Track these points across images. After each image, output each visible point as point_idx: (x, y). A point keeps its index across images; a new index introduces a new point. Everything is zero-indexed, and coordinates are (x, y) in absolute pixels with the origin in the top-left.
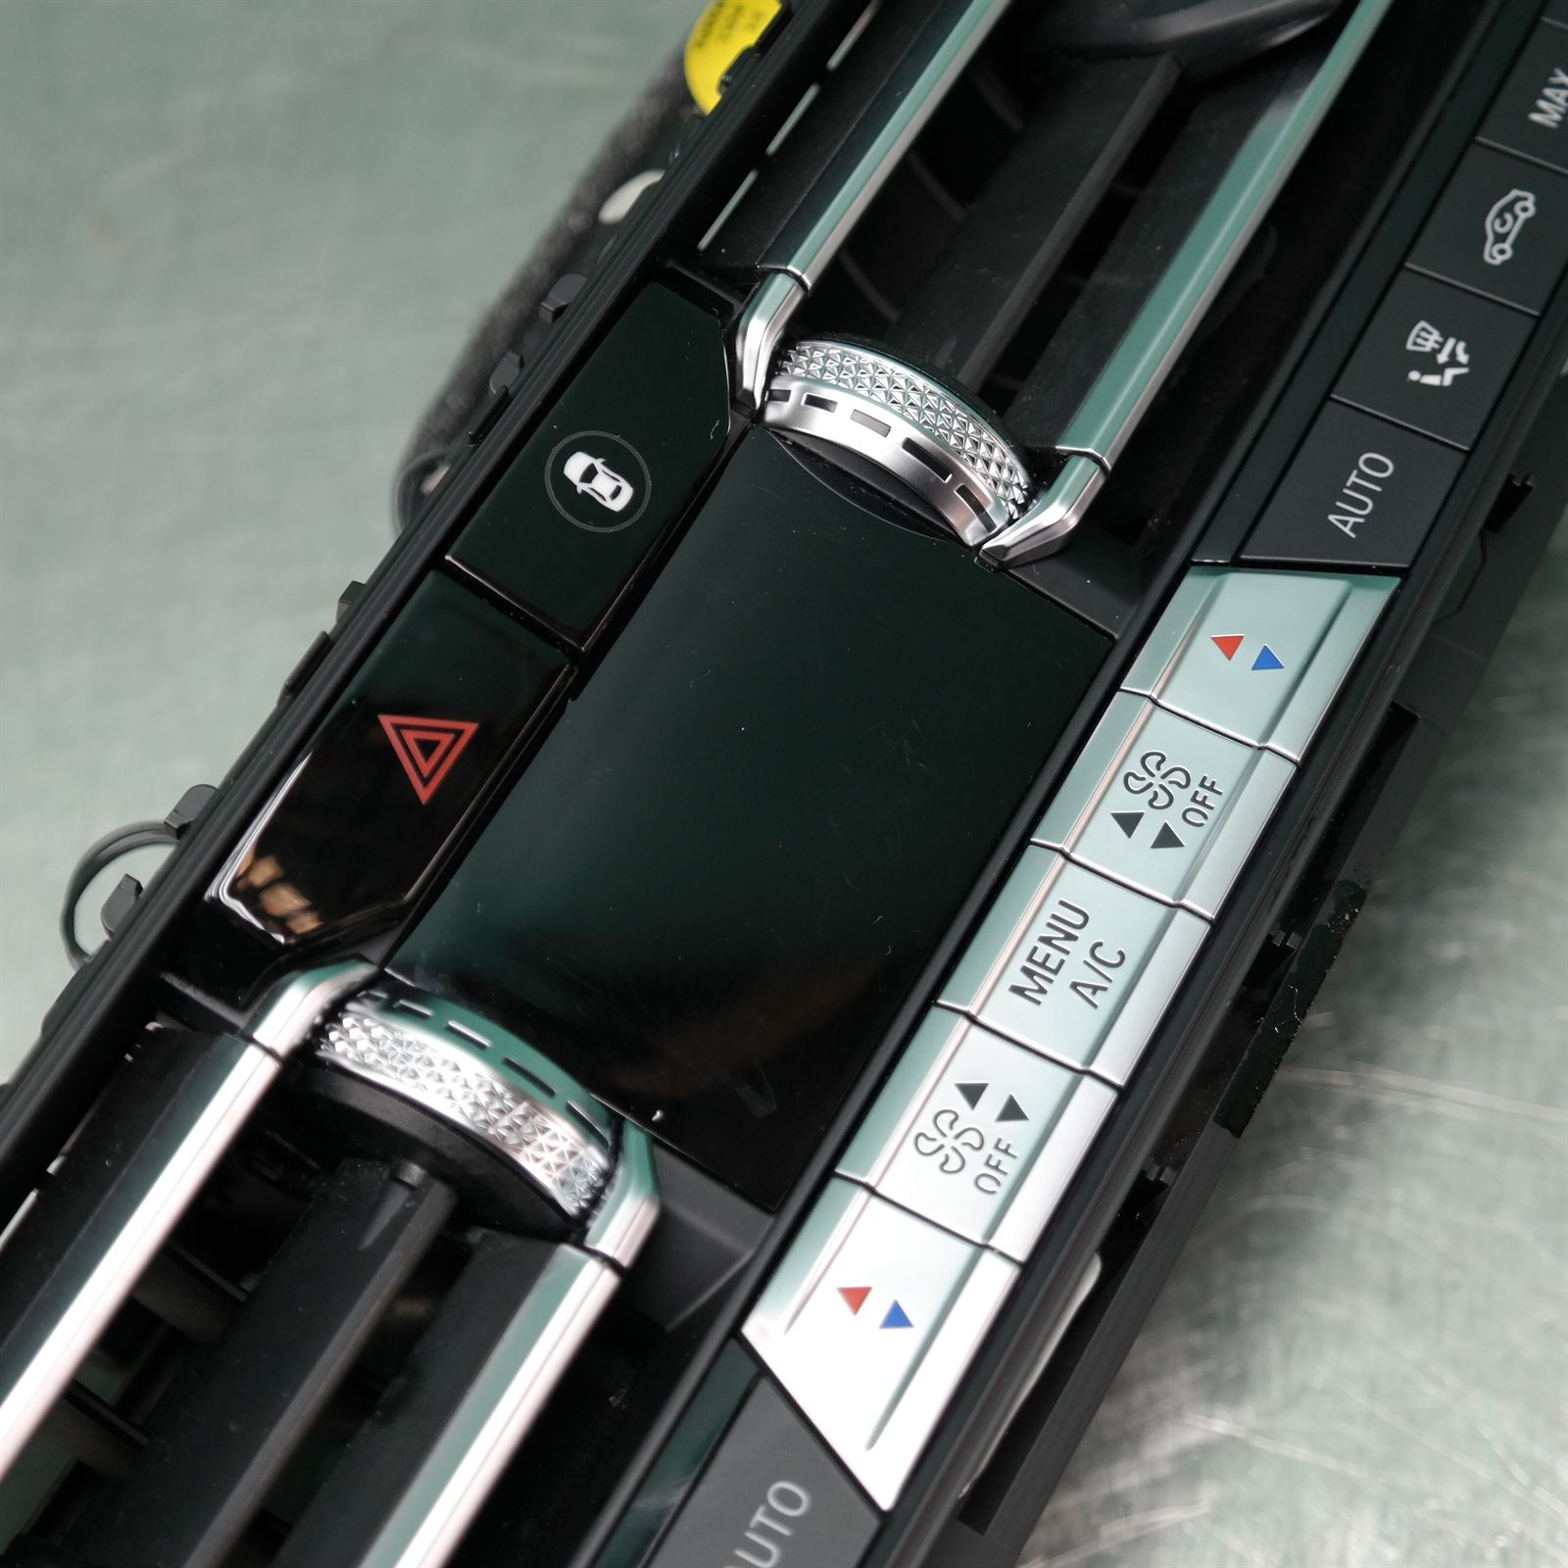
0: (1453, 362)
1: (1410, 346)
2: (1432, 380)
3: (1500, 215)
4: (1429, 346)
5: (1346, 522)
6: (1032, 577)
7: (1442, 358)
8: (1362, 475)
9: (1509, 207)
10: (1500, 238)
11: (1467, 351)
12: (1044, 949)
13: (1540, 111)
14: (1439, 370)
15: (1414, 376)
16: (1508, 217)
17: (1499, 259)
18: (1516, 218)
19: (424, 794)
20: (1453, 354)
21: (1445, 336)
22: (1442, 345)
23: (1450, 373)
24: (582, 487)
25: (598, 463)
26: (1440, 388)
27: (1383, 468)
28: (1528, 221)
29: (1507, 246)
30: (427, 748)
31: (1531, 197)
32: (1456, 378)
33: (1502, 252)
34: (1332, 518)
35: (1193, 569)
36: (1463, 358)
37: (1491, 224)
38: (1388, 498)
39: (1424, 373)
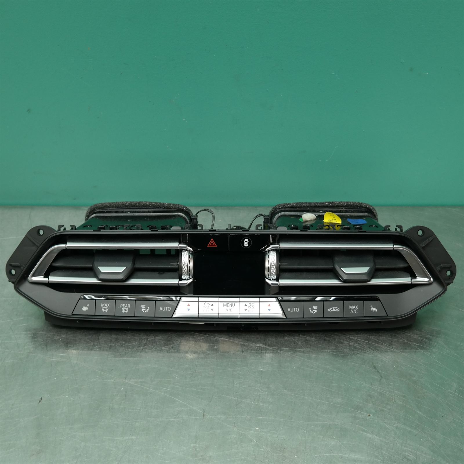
0: (314, 312)
1: (313, 307)
2: (310, 311)
3: (335, 308)
4: (315, 309)
5: (289, 310)
6: (266, 284)
7: (314, 310)
8: (295, 309)
9: (336, 309)
10: (332, 309)
11: (316, 312)
12: (229, 304)
13: (351, 307)
14: (312, 311)
15: (310, 309)
16: (335, 309)
17: (329, 311)
18: (336, 310)
19: (208, 246)
20: (315, 311)
21: (316, 309)
22: (315, 310)
23: (312, 312)
24: (245, 242)
25: (248, 242)
26: (310, 312)
27: (297, 310)
28: (336, 311)
29: (331, 310)
30: (212, 244)
31: (339, 310)
32: (312, 313)
33: (330, 310)
34: (289, 308)
35: (276, 298)
36: (315, 312)
37: (333, 308)
38: (295, 313)
39: (311, 309)
